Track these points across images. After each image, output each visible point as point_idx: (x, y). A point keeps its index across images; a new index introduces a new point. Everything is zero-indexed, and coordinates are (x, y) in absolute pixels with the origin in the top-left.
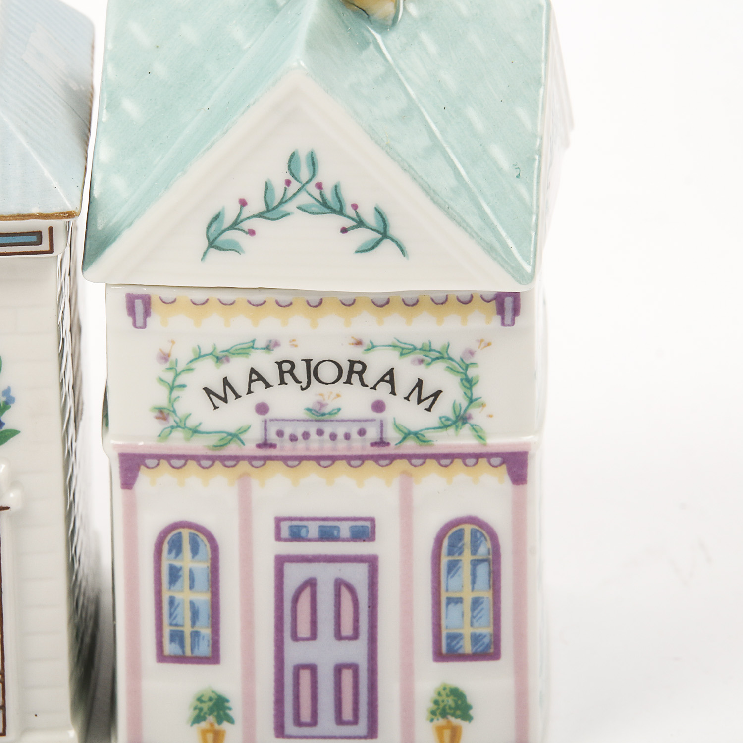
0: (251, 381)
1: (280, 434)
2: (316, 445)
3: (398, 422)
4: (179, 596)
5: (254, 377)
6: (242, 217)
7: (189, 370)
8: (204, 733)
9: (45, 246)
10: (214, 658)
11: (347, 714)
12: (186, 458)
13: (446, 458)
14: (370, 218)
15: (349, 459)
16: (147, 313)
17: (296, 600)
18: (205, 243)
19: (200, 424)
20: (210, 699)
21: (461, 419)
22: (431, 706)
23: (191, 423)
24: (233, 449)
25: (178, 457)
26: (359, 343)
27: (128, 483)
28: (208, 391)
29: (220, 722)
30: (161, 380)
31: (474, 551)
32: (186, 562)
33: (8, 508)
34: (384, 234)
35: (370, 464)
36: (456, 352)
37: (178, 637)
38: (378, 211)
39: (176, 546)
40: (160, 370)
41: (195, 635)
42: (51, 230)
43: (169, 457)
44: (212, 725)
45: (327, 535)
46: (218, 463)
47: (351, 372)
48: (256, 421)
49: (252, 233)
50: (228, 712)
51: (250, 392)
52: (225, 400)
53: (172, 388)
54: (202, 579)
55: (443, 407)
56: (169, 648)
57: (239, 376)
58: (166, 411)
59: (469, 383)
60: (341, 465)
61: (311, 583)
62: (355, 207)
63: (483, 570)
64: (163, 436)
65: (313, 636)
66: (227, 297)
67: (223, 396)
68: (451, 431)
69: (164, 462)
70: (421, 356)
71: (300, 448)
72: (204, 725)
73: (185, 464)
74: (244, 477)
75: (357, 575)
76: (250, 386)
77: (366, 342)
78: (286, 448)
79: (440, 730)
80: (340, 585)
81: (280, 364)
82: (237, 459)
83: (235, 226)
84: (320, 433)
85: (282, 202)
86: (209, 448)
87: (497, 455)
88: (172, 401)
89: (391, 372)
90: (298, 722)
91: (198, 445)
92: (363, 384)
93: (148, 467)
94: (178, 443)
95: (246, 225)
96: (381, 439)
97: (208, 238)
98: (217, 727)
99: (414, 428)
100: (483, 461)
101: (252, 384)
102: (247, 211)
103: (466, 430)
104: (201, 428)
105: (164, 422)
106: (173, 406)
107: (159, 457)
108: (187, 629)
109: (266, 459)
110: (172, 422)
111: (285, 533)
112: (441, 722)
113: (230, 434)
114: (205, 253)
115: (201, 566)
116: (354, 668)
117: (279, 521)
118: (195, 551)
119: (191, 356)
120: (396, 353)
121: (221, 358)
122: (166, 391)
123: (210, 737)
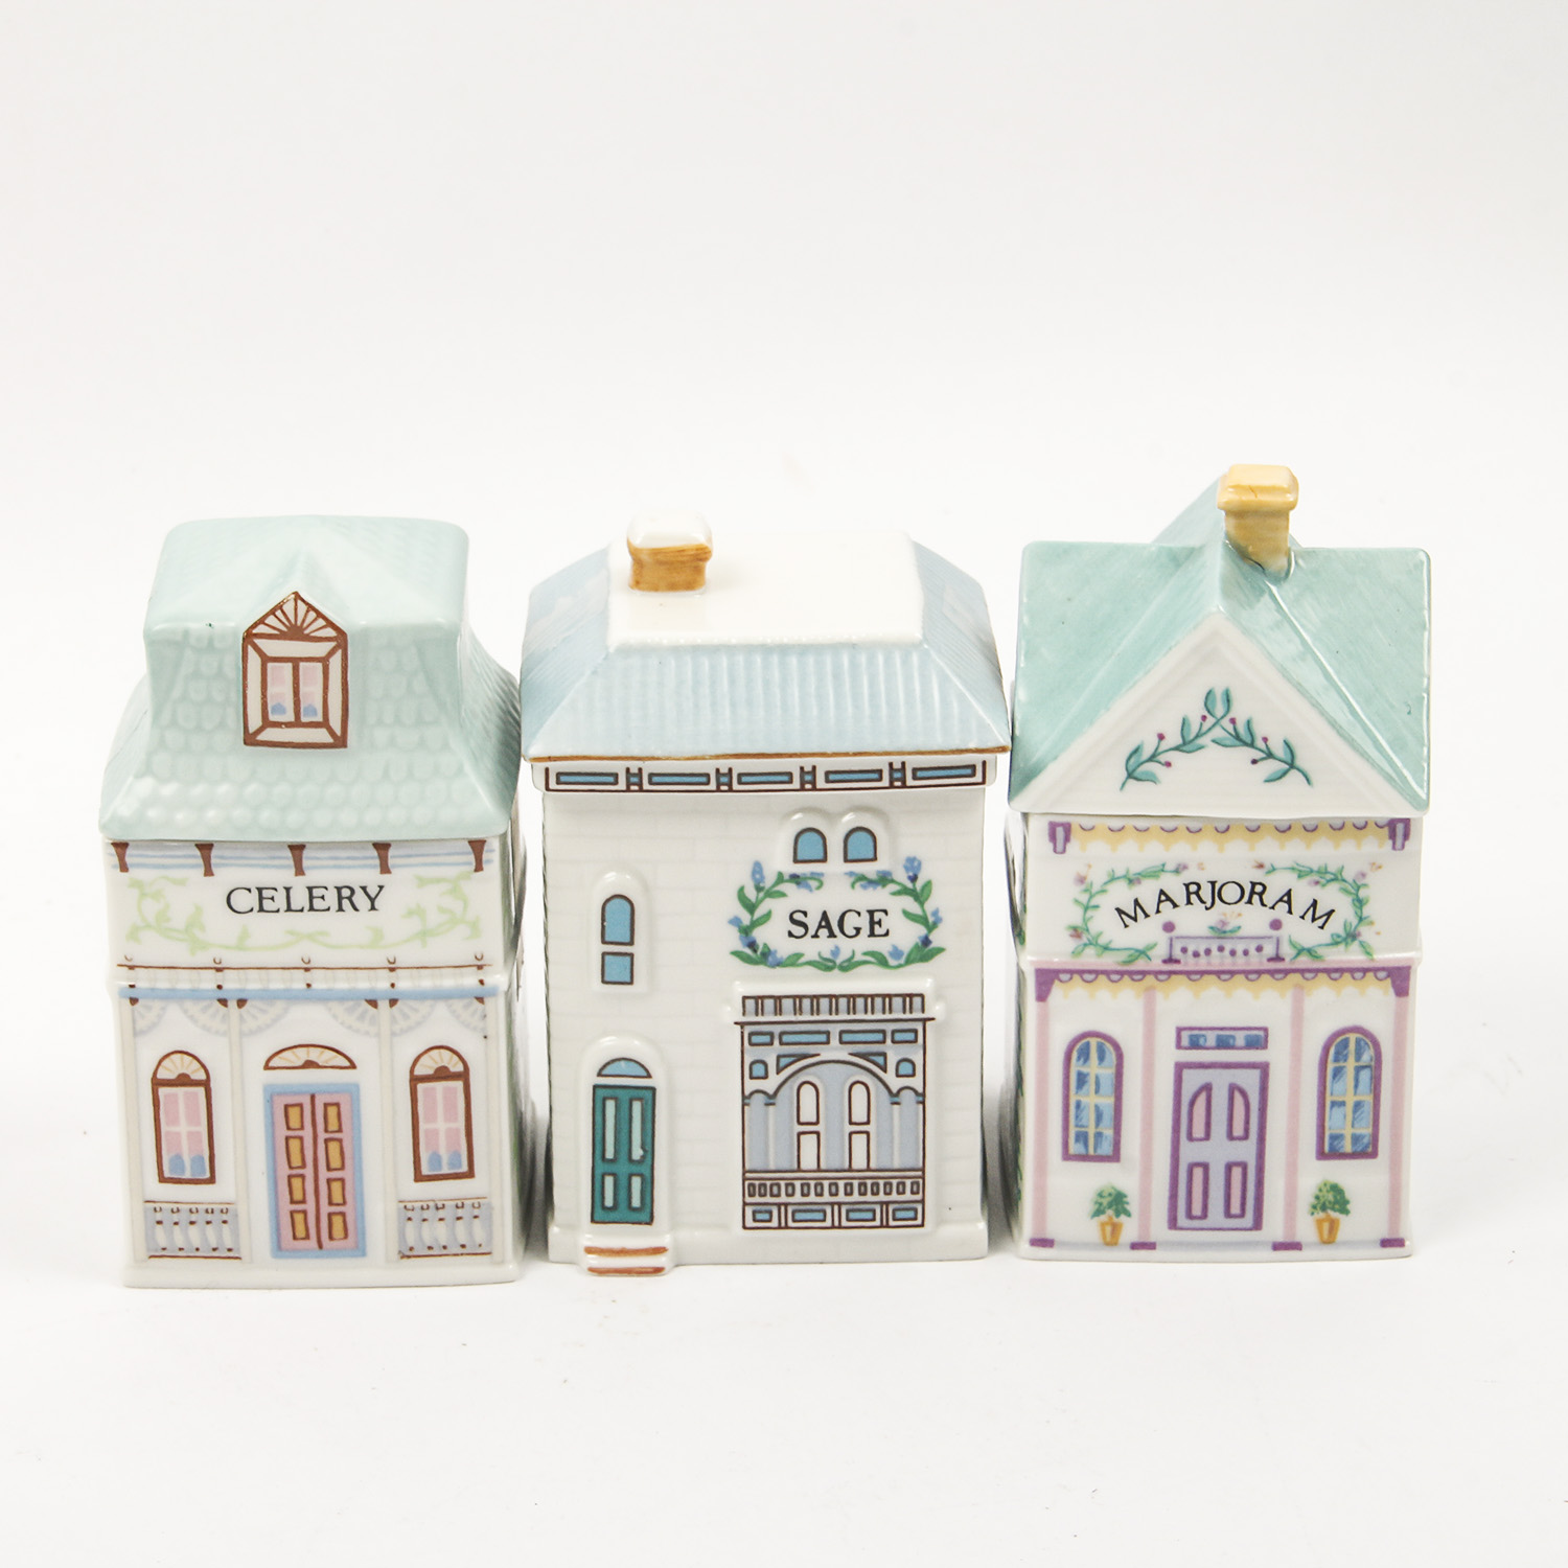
0: (1160, 901)
1: (1184, 950)
2: (1217, 961)
3: (1293, 939)
4: (1084, 1100)
5: (1163, 898)
6: (1160, 750)
7: (1103, 891)
8: (1103, 1225)
9: (978, 778)
10: (1115, 1156)
11: (1235, 1209)
12: (1097, 973)
13: (1335, 972)
14: (1278, 749)
15: (1246, 973)
16: (1067, 839)
17: (1192, 1103)
18: (1124, 774)
19: (1110, 942)
20: (1110, 1195)
21: (1352, 936)
22: (1313, 1200)
23: (1103, 941)
24: (1140, 965)
25: (1090, 972)
26: (1261, 866)
27: (1042, 996)
28: (1119, 911)
29: (1118, 1215)
30: (1077, 901)
31: (1358, 1057)
32: (1093, 1068)
33: (933, 1019)
34: (1292, 766)
35: (1266, 977)
36: (1349, 875)
37: (1082, 1137)
38: (1286, 743)
39: (1085, 1055)
40: (1076, 891)
41: (1099, 1135)
42: (984, 763)
43: (1081, 972)
44: (1110, 1218)
45: (1224, 1044)
46: (1126, 977)
47: (1253, 892)
48: (1163, 938)
49: (1168, 764)
50: (1126, 1206)
52: (1135, 919)
53: (1086, 908)
54: (1107, 1085)
55: (1335, 926)
56: (1074, 1148)
57: (1148, 893)
58: (1080, 931)
59: (1359, 903)
60: (1240, 978)
61: (1207, 1088)
62: (1265, 740)
63: (1365, 1075)
64: (1076, 953)
65: (1207, 1136)
66: (1142, 824)
67: (1133, 915)
68: (1342, 947)
69: (1076, 977)
70: (1316, 877)
71: (1202, 963)
72: (1103, 1218)
73: (1095, 979)
74: (1150, 989)
75: (1249, 1080)
76: (1158, 906)
77: (1268, 866)
78: (1189, 963)
79: (1319, 1223)
80: (1233, 1089)
81: (1187, 886)
82: (1144, 973)
83: (1152, 758)
84: (1221, 949)
85: (1197, 736)
86: (1118, 963)
87: (1383, 969)
88: (1085, 921)
89: (1289, 893)
90: (1190, 1216)
91: (1109, 961)
92: (1263, 904)
93: (1061, 981)
94: (1090, 959)
95: (1163, 758)
96: (1277, 954)
97: (1127, 769)
98: (1115, 1220)
99: (1307, 944)
100: (1370, 975)
101: (1161, 905)
102: (1165, 745)
103: (1355, 946)
104: (1112, 946)
105: (1078, 940)
106: (1086, 925)
107: (1072, 972)
108: (1092, 1131)
109: (1170, 973)
110: (1085, 940)
111: (1185, 1042)
112: (1321, 1215)
113: (1137, 951)
114: (1124, 784)
115: (1107, 1072)
116: (1244, 1166)
117: (1179, 1030)
118: (1101, 1058)
119: (1106, 879)
120: (1295, 875)
121: (1132, 881)
122: (1079, 911)
123: (1108, 1229)
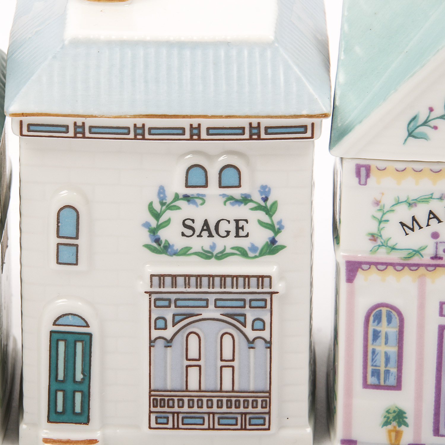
0: (429, 219)
4: (378, 349)
5: (432, 216)
6: (430, 118)
7: (391, 211)
8: (390, 432)
9: (309, 134)
10: (398, 387)
12: (387, 264)
16: (368, 176)
18: (406, 134)
19: (396, 244)
20: (394, 412)
23: (391, 243)
24: (416, 260)
25: (382, 264)
27: (350, 279)
28: (402, 224)
29: (400, 425)
30: (374, 217)
32: (384, 328)
33: (277, 293)
37: (376, 373)
39: (378, 318)
40: (373, 210)
41: (387, 372)
42: (313, 124)
43: (376, 264)
44: (395, 427)
46: (406, 268)
48: (431, 243)
49: (435, 128)
50: (405, 419)
51: (428, 225)
52: (413, 230)
53: (380, 222)
54: (393, 339)
56: (371, 380)
57: (422, 214)
58: (376, 236)
64: (373, 251)
66: (418, 167)
67: (412, 227)
69: (373, 267)
72: (390, 427)
73: (386, 268)
74: (422, 276)
76: (428, 221)
82: (418, 266)
83: (425, 123)
86: (401, 259)
88: (380, 230)
91: (395, 257)
93: (363, 270)
94: (382, 255)
95: (432, 123)
97: (408, 131)
98: (398, 428)
101: (430, 220)
102: (434, 115)
104: (397, 247)
105: (374, 242)
106: (380, 233)
107: (370, 264)
108: (382, 369)
109: (435, 266)
110: (379, 243)
113: (414, 251)
114: (406, 140)
115: (392, 331)
117: (442, 304)
118: (389, 321)
119: (393, 203)
121: (411, 204)
122: (376, 223)
123: (393, 434)
